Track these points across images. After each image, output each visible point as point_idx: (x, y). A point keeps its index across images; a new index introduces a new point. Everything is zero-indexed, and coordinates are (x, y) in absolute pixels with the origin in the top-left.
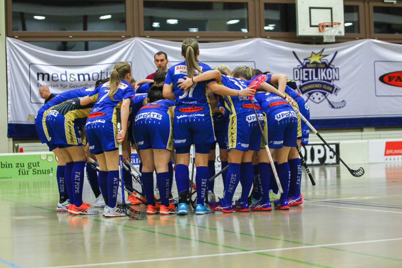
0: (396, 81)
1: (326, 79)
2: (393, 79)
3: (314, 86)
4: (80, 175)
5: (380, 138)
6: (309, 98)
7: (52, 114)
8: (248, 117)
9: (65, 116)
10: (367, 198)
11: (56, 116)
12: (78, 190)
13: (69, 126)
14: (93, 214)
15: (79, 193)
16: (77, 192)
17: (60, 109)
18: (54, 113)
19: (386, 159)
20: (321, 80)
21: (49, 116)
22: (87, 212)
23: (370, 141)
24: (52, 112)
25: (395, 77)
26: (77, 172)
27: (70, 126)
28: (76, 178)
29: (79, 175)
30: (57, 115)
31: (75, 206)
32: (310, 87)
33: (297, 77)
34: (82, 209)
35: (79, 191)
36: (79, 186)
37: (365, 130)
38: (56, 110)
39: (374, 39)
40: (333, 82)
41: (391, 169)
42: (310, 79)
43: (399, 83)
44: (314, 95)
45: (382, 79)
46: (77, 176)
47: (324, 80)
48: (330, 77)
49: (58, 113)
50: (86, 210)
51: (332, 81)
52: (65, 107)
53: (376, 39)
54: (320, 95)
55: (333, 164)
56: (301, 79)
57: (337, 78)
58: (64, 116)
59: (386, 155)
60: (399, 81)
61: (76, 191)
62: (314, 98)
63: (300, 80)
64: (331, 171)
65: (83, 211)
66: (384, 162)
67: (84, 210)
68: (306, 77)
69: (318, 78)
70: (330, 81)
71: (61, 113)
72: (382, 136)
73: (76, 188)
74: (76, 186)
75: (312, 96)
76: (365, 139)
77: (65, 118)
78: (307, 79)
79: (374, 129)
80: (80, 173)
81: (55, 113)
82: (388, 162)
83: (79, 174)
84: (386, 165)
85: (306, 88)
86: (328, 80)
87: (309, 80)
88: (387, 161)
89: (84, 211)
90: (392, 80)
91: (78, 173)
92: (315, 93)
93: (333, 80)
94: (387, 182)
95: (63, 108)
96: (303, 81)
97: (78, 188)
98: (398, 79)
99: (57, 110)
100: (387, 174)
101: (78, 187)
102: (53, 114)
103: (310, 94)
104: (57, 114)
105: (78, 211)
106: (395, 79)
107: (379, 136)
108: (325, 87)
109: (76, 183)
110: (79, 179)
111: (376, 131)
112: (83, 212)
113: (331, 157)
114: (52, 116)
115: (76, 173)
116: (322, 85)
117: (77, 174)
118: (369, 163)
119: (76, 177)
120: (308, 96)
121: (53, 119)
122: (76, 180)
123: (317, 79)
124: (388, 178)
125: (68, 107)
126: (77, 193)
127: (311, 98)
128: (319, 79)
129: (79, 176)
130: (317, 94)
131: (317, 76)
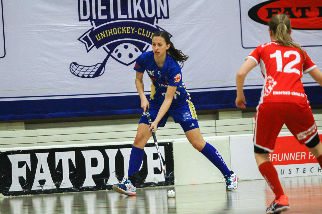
1: (143, 16)
3: (121, 30)
6: (109, 54)
20: (133, 18)
25: (280, 10)
32: (111, 32)
33: (85, 14)
37: (221, 114)
40: (157, 22)
42: (112, 17)
44: (120, 48)
47: (139, 18)
48: (150, 12)
51: (156, 20)
54: (132, 47)
55: (160, 184)
56: (94, 17)
57: (166, 15)
62: (120, 55)
63: (91, 18)
64: (157, 199)
68: (104, 13)
69: (128, 16)
70: (151, 20)
75: (117, 50)
76: (222, 133)
78: (105, 17)
85: (103, 35)
86: (147, 19)
87: (109, 19)
92: (123, 45)
93: (158, 18)
96: (98, 22)
98: (287, 13)
103: (112, 47)
108: (141, 32)
113: (157, 171)
116: (136, 30)
120: (109, 51)
123: (125, 16)
127: (114, 54)
128: (130, 16)
130: (126, 47)
131: (124, 11)
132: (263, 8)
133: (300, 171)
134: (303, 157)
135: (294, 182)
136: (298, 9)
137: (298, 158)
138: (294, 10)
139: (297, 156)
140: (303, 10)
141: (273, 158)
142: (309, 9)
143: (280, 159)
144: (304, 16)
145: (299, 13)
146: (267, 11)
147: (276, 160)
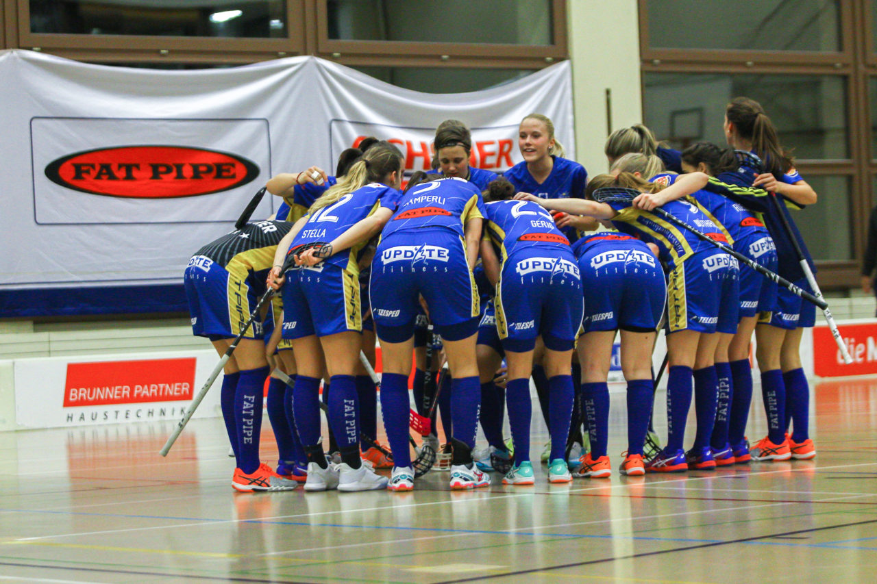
0: (98, 177)
2: (88, 172)
4: (254, 403)
5: (49, 353)
7: (197, 265)
8: (707, 261)
9: (227, 268)
10: (21, 541)
11: (207, 270)
12: (249, 437)
13: (236, 293)
14: (282, 491)
15: (251, 442)
16: (246, 441)
17: (214, 252)
18: (202, 262)
19: (70, 418)
21: (192, 270)
22: (268, 486)
23: (20, 361)
24: (197, 259)
25: (93, 166)
26: (247, 395)
27: (239, 292)
28: (246, 410)
29: (252, 403)
30: (209, 268)
31: (242, 472)
34: (257, 480)
35: (251, 439)
36: (252, 427)
38: (204, 255)
39: (30, 49)
41: (83, 448)
43: (105, 183)
45: (53, 172)
46: (246, 405)
49: (212, 262)
50: (267, 481)
52: (223, 247)
53: (36, 49)
58: (224, 267)
59: (67, 403)
60: (105, 177)
61: (245, 439)
65: (260, 483)
66: (62, 425)
67: (262, 482)
71: (218, 262)
72: (54, 346)
73: (245, 431)
74: (244, 427)
77: (227, 273)
79: (29, 325)
80: (253, 397)
81: (205, 263)
82: (76, 427)
83: (252, 399)
84: (70, 436)
88: (70, 424)
89: (263, 484)
90: (84, 175)
91: (250, 398)
94: (74, 491)
95: (221, 252)
97: (250, 433)
98: (104, 171)
99: (209, 256)
100: (72, 463)
101: (249, 429)
102: (200, 266)
104: (209, 265)
105: (250, 484)
106: (94, 173)
107: (45, 347)
109: (244, 420)
110: (252, 412)
111: (36, 331)
112: (260, 485)
114: (198, 270)
115: (245, 397)
117: (247, 400)
118: (16, 431)
119: (244, 407)
121: (201, 278)
122: (245, 414)
124: (74, 477)
125: (233, 246)
126: (248, 443)
129: (252, 406)
132: (68, 164)
133: (122, 414)
134: (125, 395)
135: (112, 432)
136: (120, 166)
137: (118, 395)
138: (114, 168)
139: (116, 392)
140: (129, 168)
141: (80, 394)
142: (137, 166)
143: (91, 396)
144: (129, 177)
145: (122, 173)
146: (73, 169)
147: (85, 398)
